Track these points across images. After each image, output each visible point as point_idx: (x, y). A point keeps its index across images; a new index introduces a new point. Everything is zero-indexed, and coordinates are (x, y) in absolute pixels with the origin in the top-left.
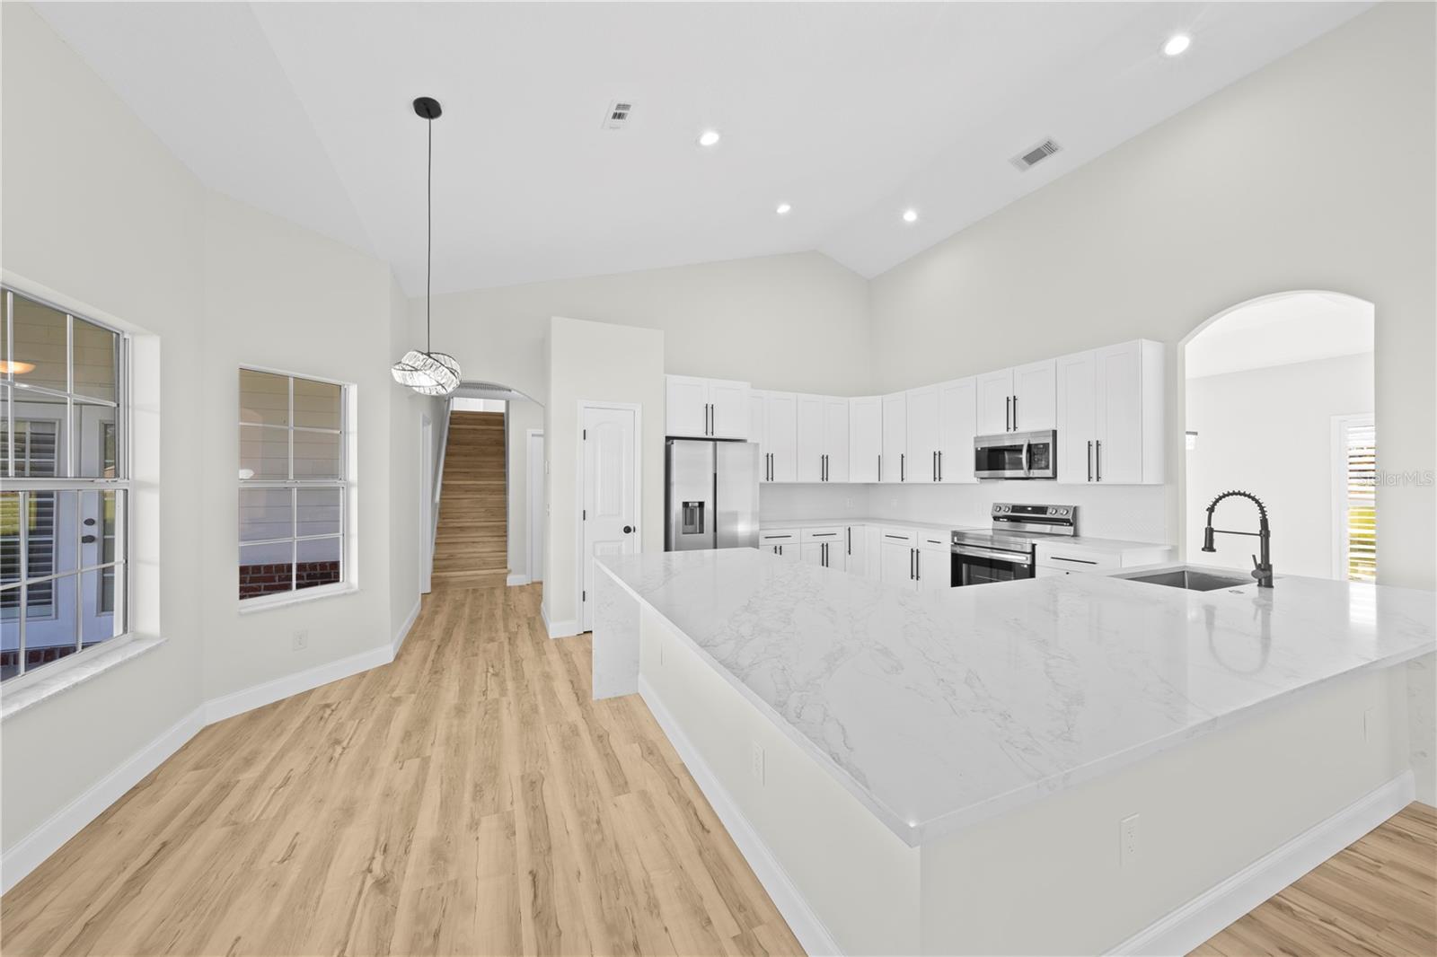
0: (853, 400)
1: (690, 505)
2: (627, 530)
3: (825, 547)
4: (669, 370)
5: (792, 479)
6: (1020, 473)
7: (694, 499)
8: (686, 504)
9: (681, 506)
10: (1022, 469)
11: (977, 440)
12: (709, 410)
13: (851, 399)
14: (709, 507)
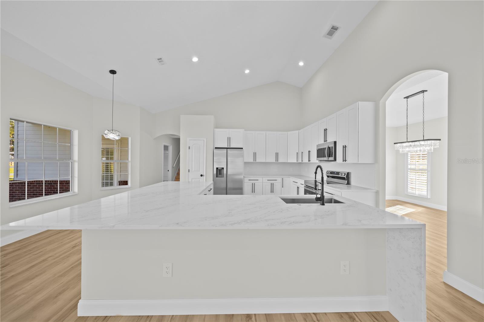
0: (289, 133)
1: (219, 168)
2: (202, 175)
3: (272, 185)
4: (217, 127)
5: (264, 161)
6: (326, 159)
7: (220, 167)
8: (217, 168)
9: (216, 169)
10: (326, 157)
11: (317, 146)
12: (229, 139)
13: (288, 132)
14: (225, 170)
